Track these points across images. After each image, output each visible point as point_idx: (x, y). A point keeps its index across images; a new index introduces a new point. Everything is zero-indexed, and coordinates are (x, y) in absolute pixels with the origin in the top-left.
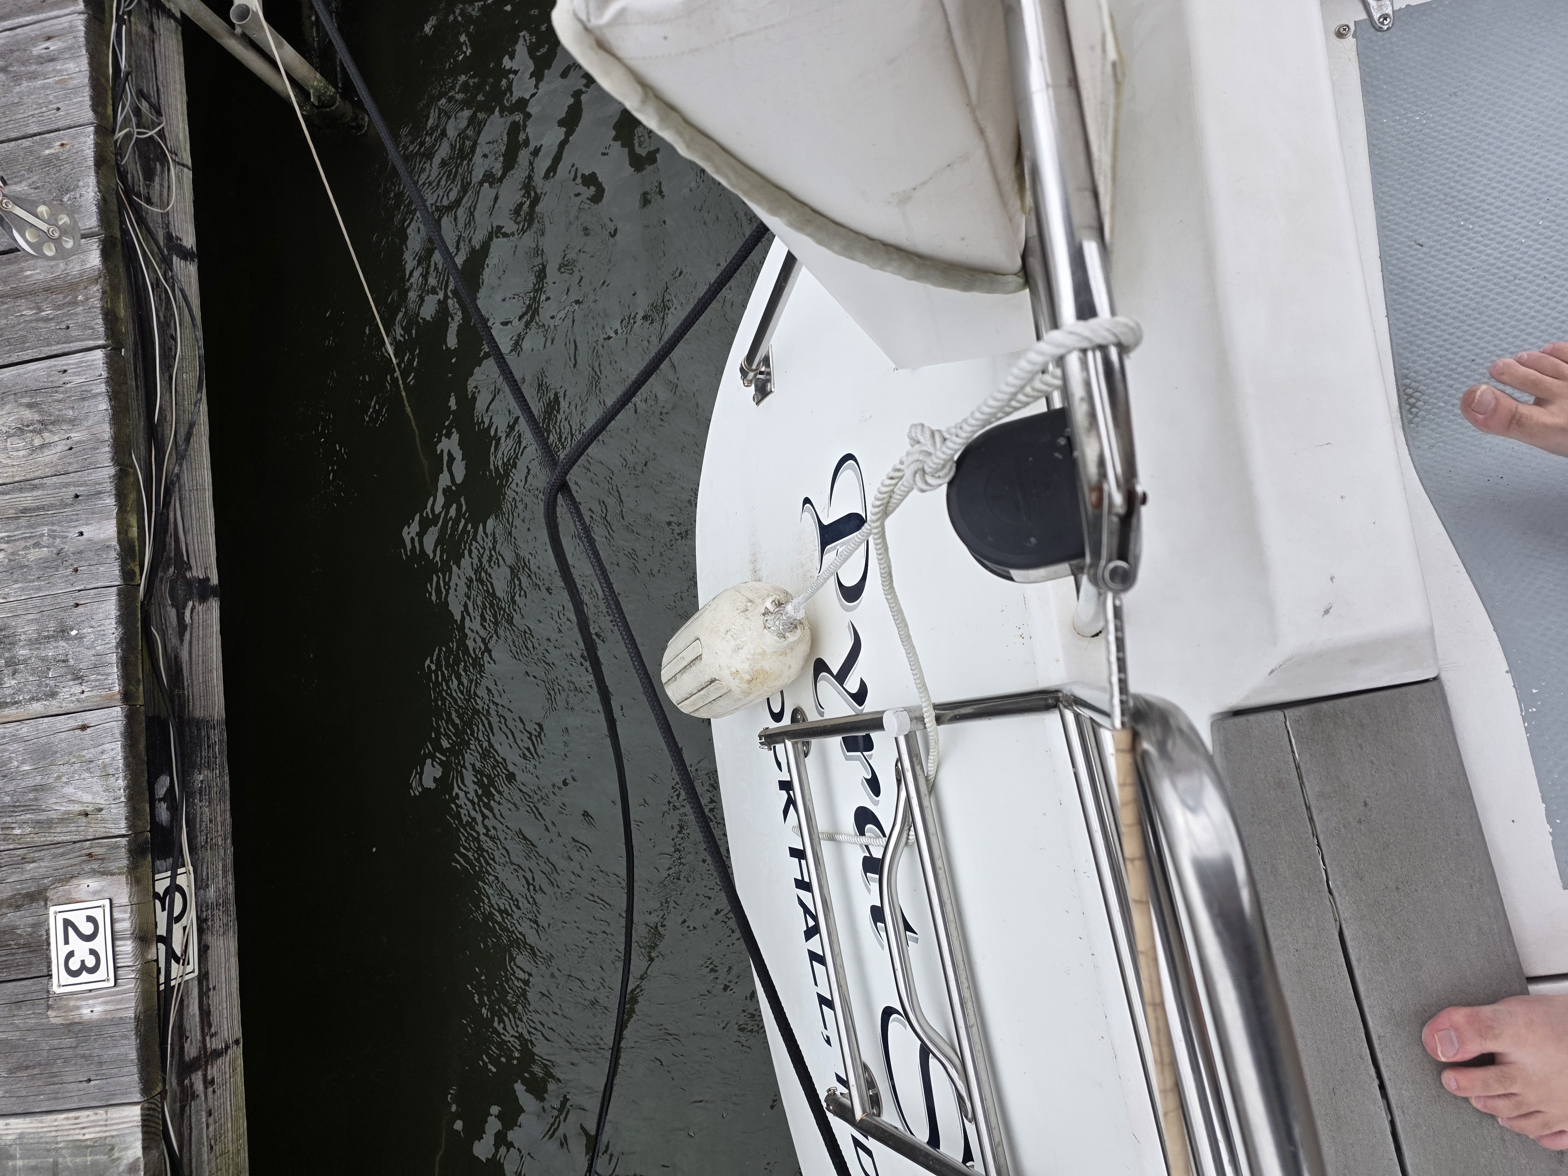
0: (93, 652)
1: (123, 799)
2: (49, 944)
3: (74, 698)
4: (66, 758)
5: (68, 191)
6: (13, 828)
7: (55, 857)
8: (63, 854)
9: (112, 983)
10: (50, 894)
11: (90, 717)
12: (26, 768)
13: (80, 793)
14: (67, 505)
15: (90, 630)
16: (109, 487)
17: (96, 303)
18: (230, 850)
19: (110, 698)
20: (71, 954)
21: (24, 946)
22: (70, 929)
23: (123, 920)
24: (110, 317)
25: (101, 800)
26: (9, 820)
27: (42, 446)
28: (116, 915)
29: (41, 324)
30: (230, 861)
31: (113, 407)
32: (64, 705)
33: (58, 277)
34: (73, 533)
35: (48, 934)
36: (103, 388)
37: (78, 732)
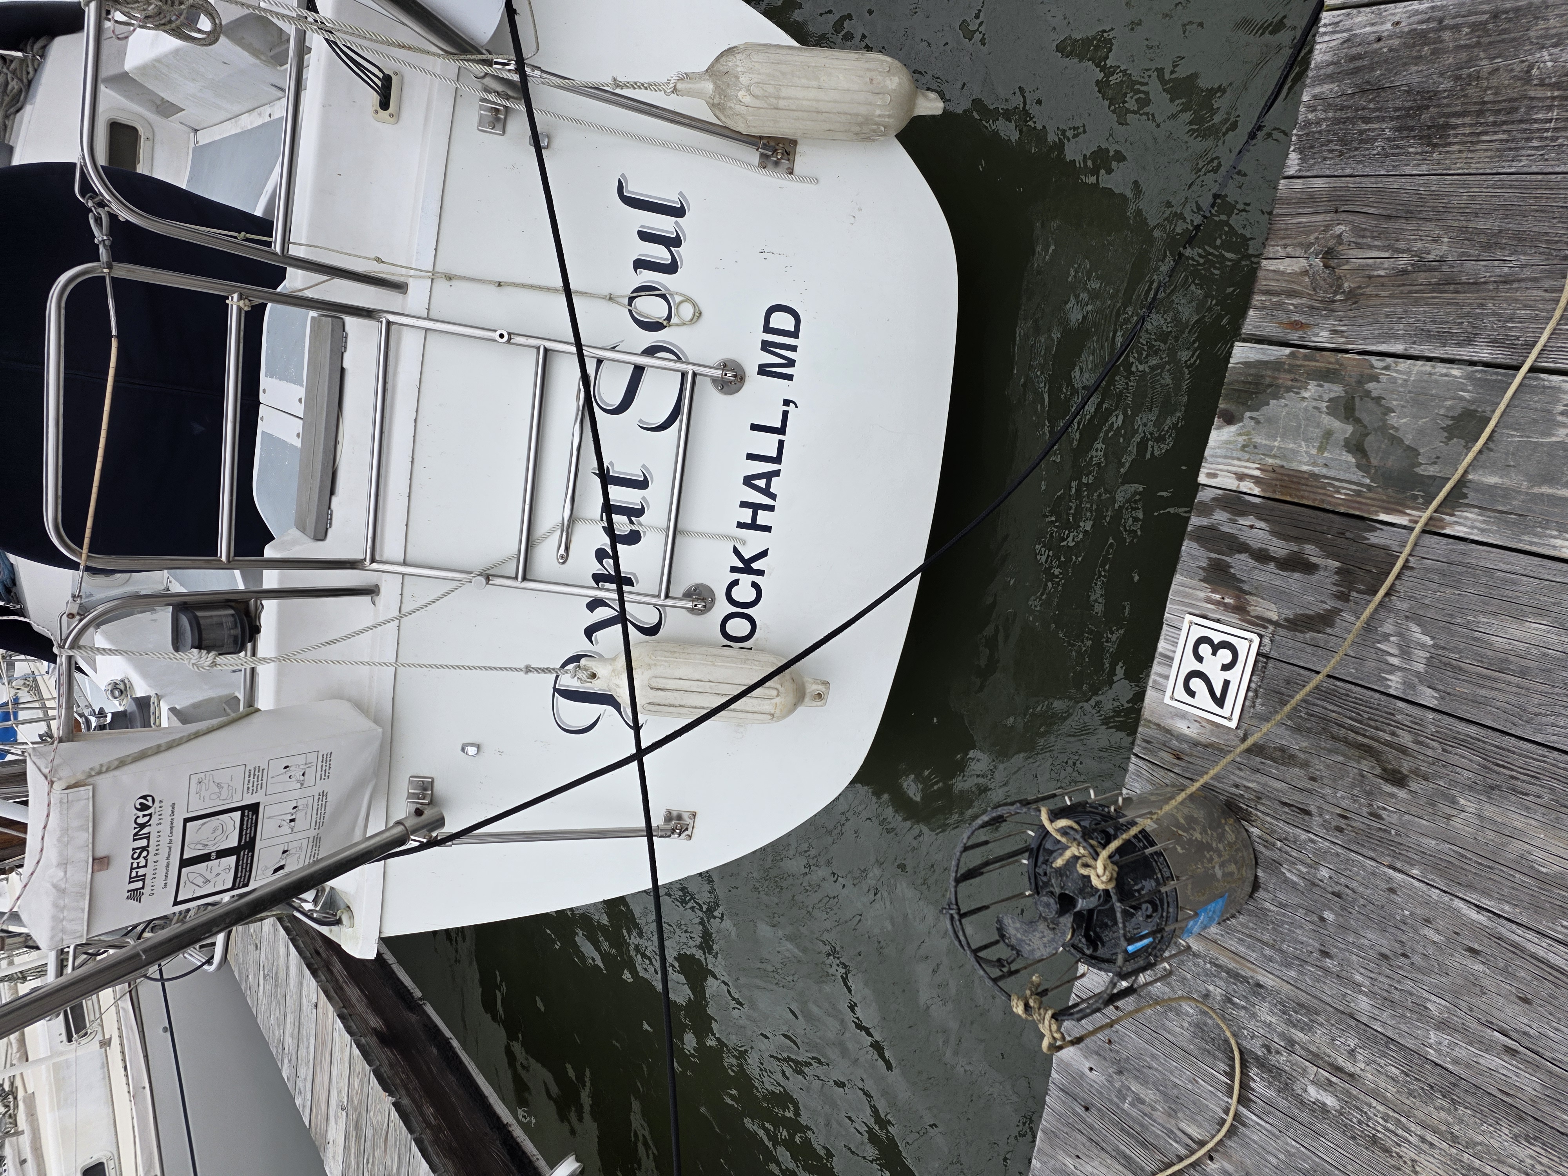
2: (1249, 690)
14: (1099, 1110)
20: (1226, 668)
35: (1246, 701)
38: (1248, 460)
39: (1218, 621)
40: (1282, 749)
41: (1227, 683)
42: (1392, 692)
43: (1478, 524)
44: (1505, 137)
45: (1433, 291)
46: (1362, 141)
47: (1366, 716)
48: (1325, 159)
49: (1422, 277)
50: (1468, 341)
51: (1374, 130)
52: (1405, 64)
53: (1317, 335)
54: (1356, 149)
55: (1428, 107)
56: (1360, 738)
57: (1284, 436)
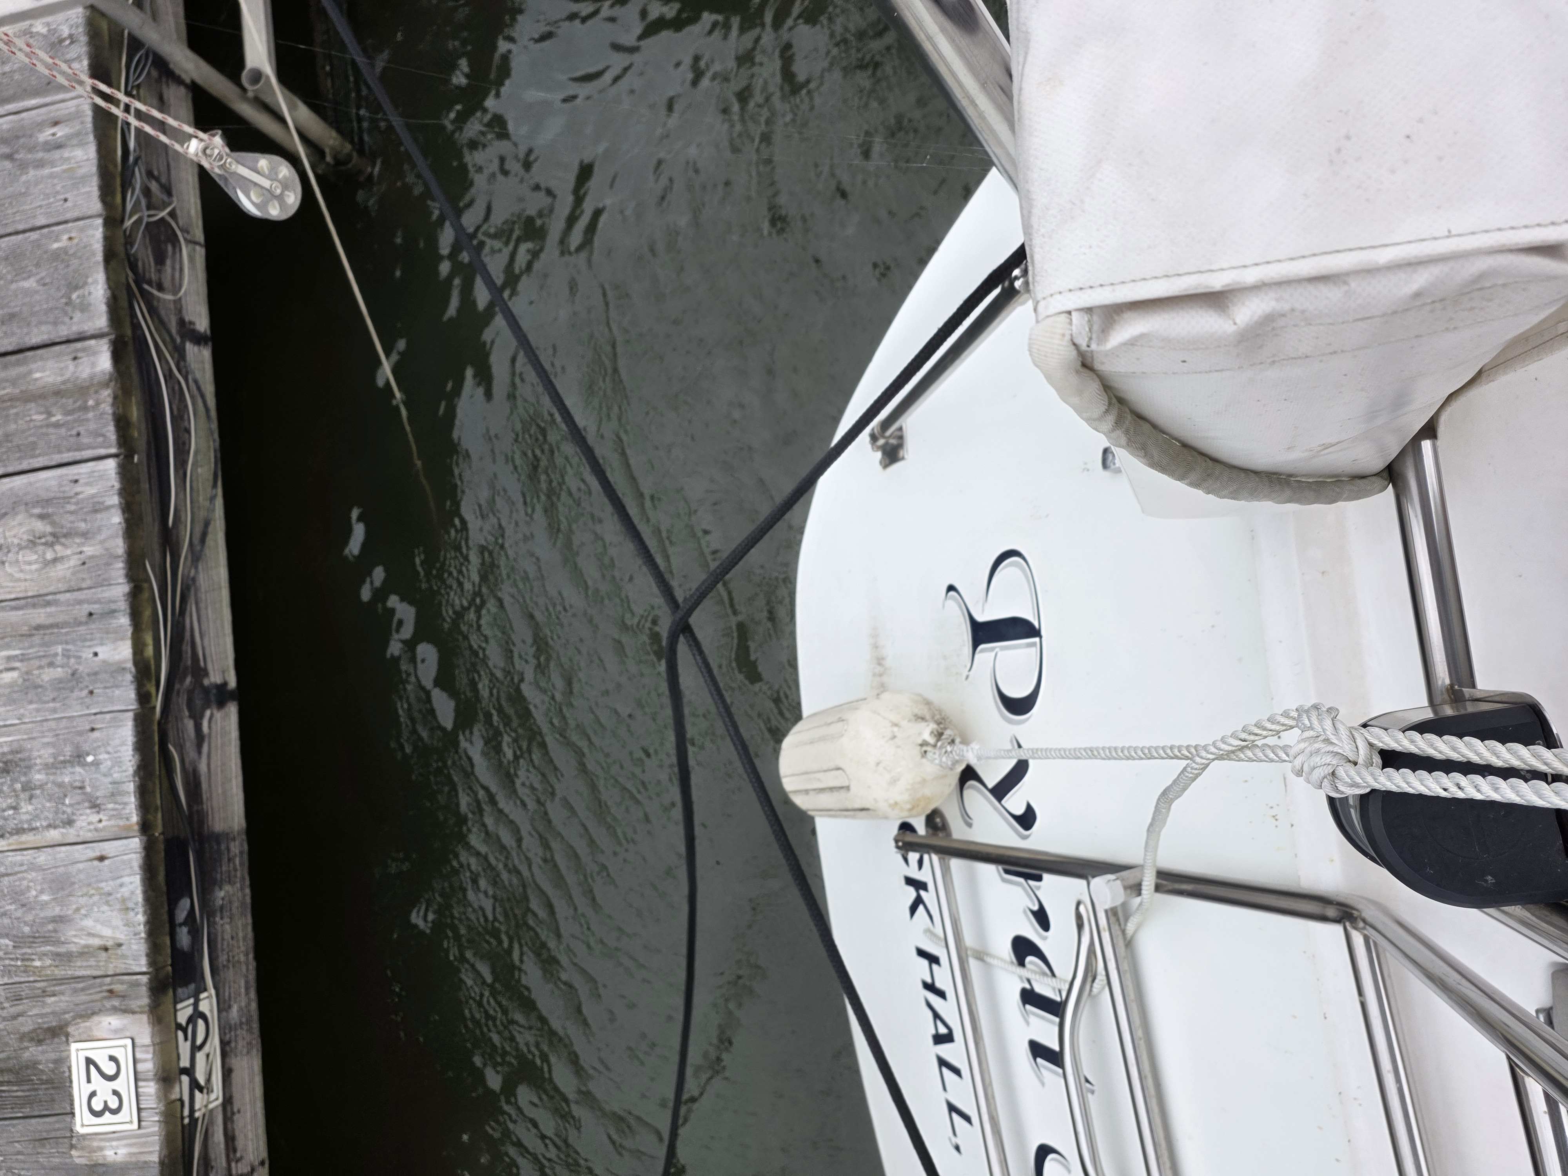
0: (109, 779)
1: (143, 935)
2: (71, 1082)
3: (92, 827)
4: (85, 890)
5: (77, 288)
6: (33, 960)
7: (75, 991)
8: (83, 990)
9: (135, 1125)
10: (71, 1029)
11: (108, 848)
12: (45, 897)
13: (99, 927)
14: (80, 624)
15: (106, 756)
16: (123, 605)
17: (107, 408)
18: (253, 965)
19: (128, 828)
20: (93, 1094)
21: (47, 1082)
22: (92, 1068)
23: (145, 1061)
24: (122, 423)
25: (121, 936)
26: (29, 951)
27: (55, 560)
28: (138, 1056)
29: (51, 430)
30: (252, 976)
31: (127, 521)
32: (81, 833)
33: (68, 380)
34: (87, 654)
35: (70, 1071)
36: (115, 500)
37: (96, 863)
41: (89, 1081)
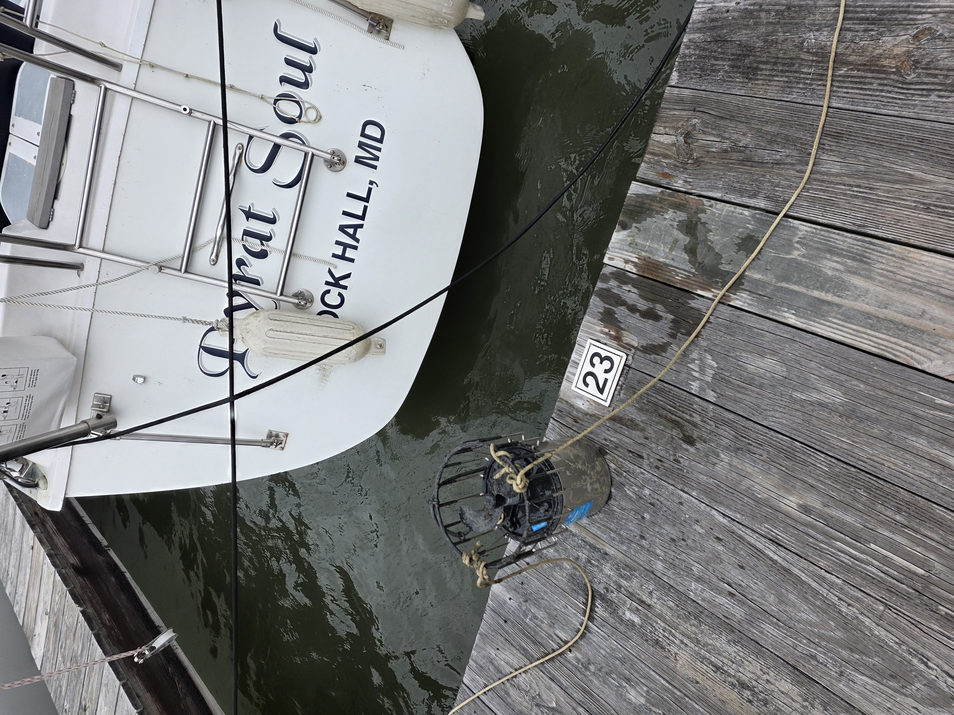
2: (617, 385)
20: (607, 371)
35: (615, 391)
38: (632, 252)
39: (606, 344)
40: (632, 420)
41: (606, 380)
42: (693, 392)
43: (748, 301)
44: (786, 79)
45: (739, 164)
46: (713, 71)
47: (678, 404)
48: (692, 78)
49: (735, 155)
50: (754, 196)
51: (719, 65)
52: (740, 28)
53: (676, 182)
54: (709, 75)
55: (749, 56)
56: (673, 417)
57: (652, 240)
